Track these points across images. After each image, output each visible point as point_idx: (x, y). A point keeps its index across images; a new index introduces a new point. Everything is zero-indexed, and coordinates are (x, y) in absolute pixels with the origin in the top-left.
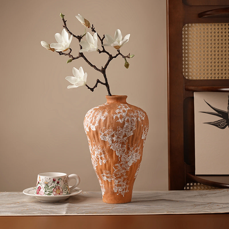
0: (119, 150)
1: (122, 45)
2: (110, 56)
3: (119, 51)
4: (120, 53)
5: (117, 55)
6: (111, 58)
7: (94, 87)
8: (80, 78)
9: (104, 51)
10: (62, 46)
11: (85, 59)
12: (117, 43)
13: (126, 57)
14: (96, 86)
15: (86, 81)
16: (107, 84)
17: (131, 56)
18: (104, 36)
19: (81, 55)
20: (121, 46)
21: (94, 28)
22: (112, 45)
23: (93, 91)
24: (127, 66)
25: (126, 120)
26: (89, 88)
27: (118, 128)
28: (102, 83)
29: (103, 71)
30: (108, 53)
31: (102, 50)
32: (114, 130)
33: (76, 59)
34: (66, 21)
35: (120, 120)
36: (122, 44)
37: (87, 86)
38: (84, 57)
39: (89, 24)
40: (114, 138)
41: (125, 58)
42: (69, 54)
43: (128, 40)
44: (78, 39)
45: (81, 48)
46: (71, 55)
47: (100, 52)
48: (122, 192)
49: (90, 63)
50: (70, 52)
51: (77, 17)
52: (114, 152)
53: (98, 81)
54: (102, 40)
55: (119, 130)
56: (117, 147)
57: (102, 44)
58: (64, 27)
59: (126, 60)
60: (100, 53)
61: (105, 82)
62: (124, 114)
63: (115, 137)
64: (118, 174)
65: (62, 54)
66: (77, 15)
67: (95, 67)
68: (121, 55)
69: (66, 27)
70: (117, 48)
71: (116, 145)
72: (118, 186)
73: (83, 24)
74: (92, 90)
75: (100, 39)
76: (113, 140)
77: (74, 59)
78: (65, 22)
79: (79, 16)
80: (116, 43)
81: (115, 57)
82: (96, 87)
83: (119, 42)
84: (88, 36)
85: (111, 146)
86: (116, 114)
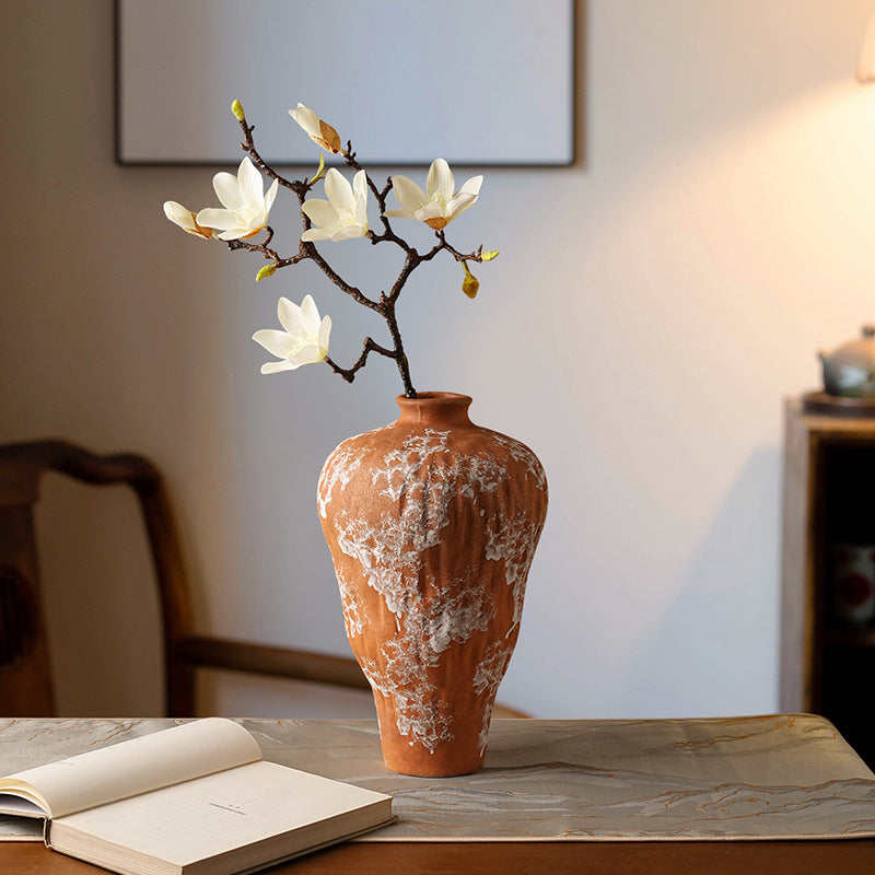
0: (394, 594)
1: (453, 215)
2: (412, 253)
3: (442, 236)
4: (444, 245)
5: (436, 250)
6: (415, 259)
7: (357, 367)
8: (305, 335)
9: (389, 236)
10: (241, 219)
11: (324, 265)
12: (439, 208)
13: (467, 257)
14: (362, 362)
15: (326, 346)
16: (399, 355)
17: (485, 256)
18: (389, 181)
19: (310, 249)
20: (450, 218)
21: (354, 154)
22: (420, 215)
23: (351, 381)
24: (471, 289)
25: (411, 490)
26: (337, 370)
27: (385, 516)
28: (383, 352)
29: (387, 308)
30: (402, 244)
31: (380, 231)
32: (371, 524)
33: (290, 263)
34: (253, 127)
35: (391, 490)
36: (455, 213)
37: (330, 362)
38: (319, 258)
39: (337, 138)
40: (376, 552)
41: (464, 261)
42: (264, 246)
43: (475, 196)
44: (298, 192)
45: (308, 225)
46: (271, 251)
47: (376, 240)
48: (424, 739)
49: (339, 281)
50: (269, 241)
51: (293, 114)
52: (381, 599)
53: (371, 345)
54: (381, 198)
55: (387, 527)
56: (388, 582)
57: (383, 210)
58: (246, 148)
59: (467, 269)
60: (374, 243)
61: (392, 348)
62: (408, 468)
63: (378, 548)
64: (403, 677)
65: (239, 247)
66: (294, 107)
67: (356, 292)
68: (451, 249)
69: (253, 151)
70: (438, 224)
71: (384, 575)
72: (409, 714)
73: (315, 140)
74: (349, 376)
75: (377, 194)
76: (373, 559)
77: (282, 264)
78: (248, 132)
79: (299, 110)
80: (432, 208)
81: (428, 257)
82: (363, 365)
83: (443, 205)
84: (333, 180)
85: (368, 576)
86: (383, 466)
